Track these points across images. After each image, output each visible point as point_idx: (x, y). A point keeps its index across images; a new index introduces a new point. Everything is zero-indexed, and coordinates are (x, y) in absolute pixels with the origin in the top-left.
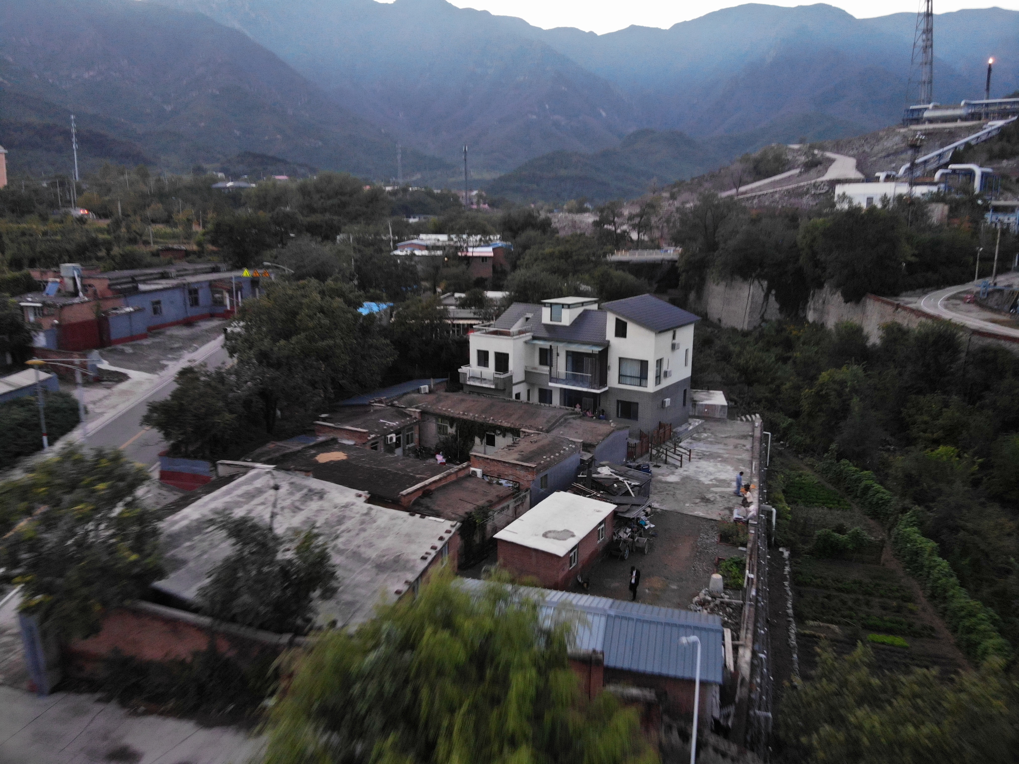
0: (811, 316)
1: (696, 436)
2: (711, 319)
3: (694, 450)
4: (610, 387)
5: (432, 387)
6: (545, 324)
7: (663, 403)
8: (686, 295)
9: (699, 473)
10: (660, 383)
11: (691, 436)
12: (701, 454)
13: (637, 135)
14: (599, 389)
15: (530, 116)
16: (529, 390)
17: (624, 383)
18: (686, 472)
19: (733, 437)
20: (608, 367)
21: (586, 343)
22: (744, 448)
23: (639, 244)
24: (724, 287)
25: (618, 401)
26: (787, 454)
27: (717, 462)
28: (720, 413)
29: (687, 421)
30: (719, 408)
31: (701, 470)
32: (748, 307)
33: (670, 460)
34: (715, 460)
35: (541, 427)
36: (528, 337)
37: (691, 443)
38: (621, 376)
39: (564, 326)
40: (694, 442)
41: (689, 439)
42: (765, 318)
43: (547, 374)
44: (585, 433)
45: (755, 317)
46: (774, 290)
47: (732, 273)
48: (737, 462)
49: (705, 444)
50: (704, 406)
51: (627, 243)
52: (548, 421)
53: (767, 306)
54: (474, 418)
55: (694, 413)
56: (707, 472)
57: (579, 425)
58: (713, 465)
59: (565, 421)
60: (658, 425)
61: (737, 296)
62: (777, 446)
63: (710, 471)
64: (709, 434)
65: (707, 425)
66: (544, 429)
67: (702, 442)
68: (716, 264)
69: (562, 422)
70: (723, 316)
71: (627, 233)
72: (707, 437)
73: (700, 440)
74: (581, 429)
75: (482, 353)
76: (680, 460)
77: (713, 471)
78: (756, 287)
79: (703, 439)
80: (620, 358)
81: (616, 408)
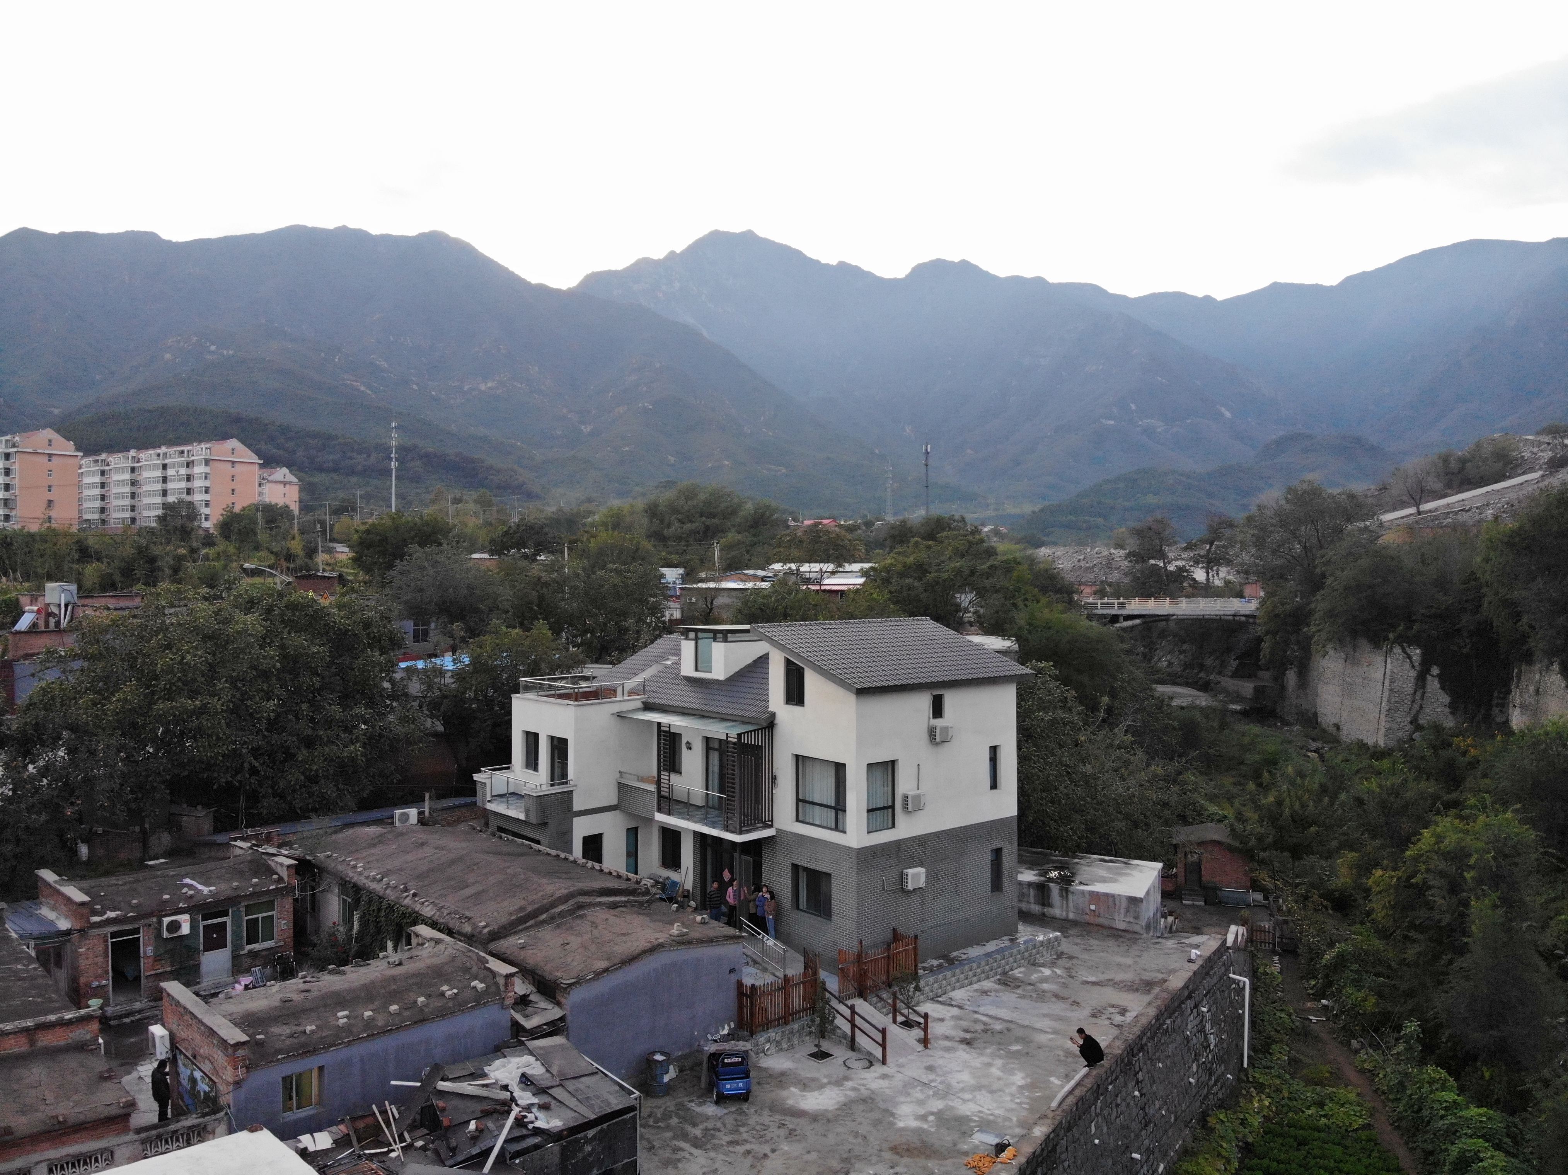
0: (1517, 720)
1: (1020, 972)
2: (1324, 726)
3: (976, 1012)
4: (778, 830)
5: (427, 813)
6: (689, 679)
7: (902, 877)
8: (1279, 678)
9: (915, 1087)
10: (893, 826)
11: (1005, 973)
12: (979, 1027)
13: (1281, 444)
14: (741, 833)
15: (1104, 421)
16: (636, 829)
17: (807, 821)
18: (881, 1082)
19: (1115, 983)
20: (774, 778)
21: (729, 717)
22: (1118, 1019)
23: (1207, 591)
24: (1342, 661)
25: (795, 867)
26: (1324, 1036)
27: (1000, 1057)
28: (1125, 916)
29: (1012, 933)
30: (1124, 904)
31: (932, 1077)
32: (1385, 699)
33: (861, 1039)
34: (999, 1049)
35: (483, 924)
36: (626, 703)
37: (985, 992)
38: (800, 804)
39: (717, 682)
40: (997, 991)
41: (992, 979)
42: (1421, 722)
43: (653, 792)
44: (584, 947)
45: (1399, 720)
46: (1435, 667)
47: (1355, 634)
48: (1059, 1061)
49: (1022, 997)
50: (1087, 896)
51: (1183, 588)
52: (522, 909)
53: (1422, 699)
54: (386, 889)
55: (1064, 913)
56: (941, 1087)
57: (594, 925)
58: (979, 1065)
59: (571, 912)
60: (889, 935)
61: (1364, 679)
62: (1311, 1011)
63: (954, 1083)
64: (1058, 972)
65: (1077, 944)
66: (486, 930)
67: (1019, 991)
68: (1317, 616)
69: (561, 915)
70: (1343, 719)
71: (1187, 571)
72: (1045, 980)
73: (1019, 987)
74: (586, 937)
75: (532, 739)
76: (880, 1041)
77: (961, 1085)
78: (1398, 659)
79: (1030, 984)
80: (797, 757)
81: (790, 884)
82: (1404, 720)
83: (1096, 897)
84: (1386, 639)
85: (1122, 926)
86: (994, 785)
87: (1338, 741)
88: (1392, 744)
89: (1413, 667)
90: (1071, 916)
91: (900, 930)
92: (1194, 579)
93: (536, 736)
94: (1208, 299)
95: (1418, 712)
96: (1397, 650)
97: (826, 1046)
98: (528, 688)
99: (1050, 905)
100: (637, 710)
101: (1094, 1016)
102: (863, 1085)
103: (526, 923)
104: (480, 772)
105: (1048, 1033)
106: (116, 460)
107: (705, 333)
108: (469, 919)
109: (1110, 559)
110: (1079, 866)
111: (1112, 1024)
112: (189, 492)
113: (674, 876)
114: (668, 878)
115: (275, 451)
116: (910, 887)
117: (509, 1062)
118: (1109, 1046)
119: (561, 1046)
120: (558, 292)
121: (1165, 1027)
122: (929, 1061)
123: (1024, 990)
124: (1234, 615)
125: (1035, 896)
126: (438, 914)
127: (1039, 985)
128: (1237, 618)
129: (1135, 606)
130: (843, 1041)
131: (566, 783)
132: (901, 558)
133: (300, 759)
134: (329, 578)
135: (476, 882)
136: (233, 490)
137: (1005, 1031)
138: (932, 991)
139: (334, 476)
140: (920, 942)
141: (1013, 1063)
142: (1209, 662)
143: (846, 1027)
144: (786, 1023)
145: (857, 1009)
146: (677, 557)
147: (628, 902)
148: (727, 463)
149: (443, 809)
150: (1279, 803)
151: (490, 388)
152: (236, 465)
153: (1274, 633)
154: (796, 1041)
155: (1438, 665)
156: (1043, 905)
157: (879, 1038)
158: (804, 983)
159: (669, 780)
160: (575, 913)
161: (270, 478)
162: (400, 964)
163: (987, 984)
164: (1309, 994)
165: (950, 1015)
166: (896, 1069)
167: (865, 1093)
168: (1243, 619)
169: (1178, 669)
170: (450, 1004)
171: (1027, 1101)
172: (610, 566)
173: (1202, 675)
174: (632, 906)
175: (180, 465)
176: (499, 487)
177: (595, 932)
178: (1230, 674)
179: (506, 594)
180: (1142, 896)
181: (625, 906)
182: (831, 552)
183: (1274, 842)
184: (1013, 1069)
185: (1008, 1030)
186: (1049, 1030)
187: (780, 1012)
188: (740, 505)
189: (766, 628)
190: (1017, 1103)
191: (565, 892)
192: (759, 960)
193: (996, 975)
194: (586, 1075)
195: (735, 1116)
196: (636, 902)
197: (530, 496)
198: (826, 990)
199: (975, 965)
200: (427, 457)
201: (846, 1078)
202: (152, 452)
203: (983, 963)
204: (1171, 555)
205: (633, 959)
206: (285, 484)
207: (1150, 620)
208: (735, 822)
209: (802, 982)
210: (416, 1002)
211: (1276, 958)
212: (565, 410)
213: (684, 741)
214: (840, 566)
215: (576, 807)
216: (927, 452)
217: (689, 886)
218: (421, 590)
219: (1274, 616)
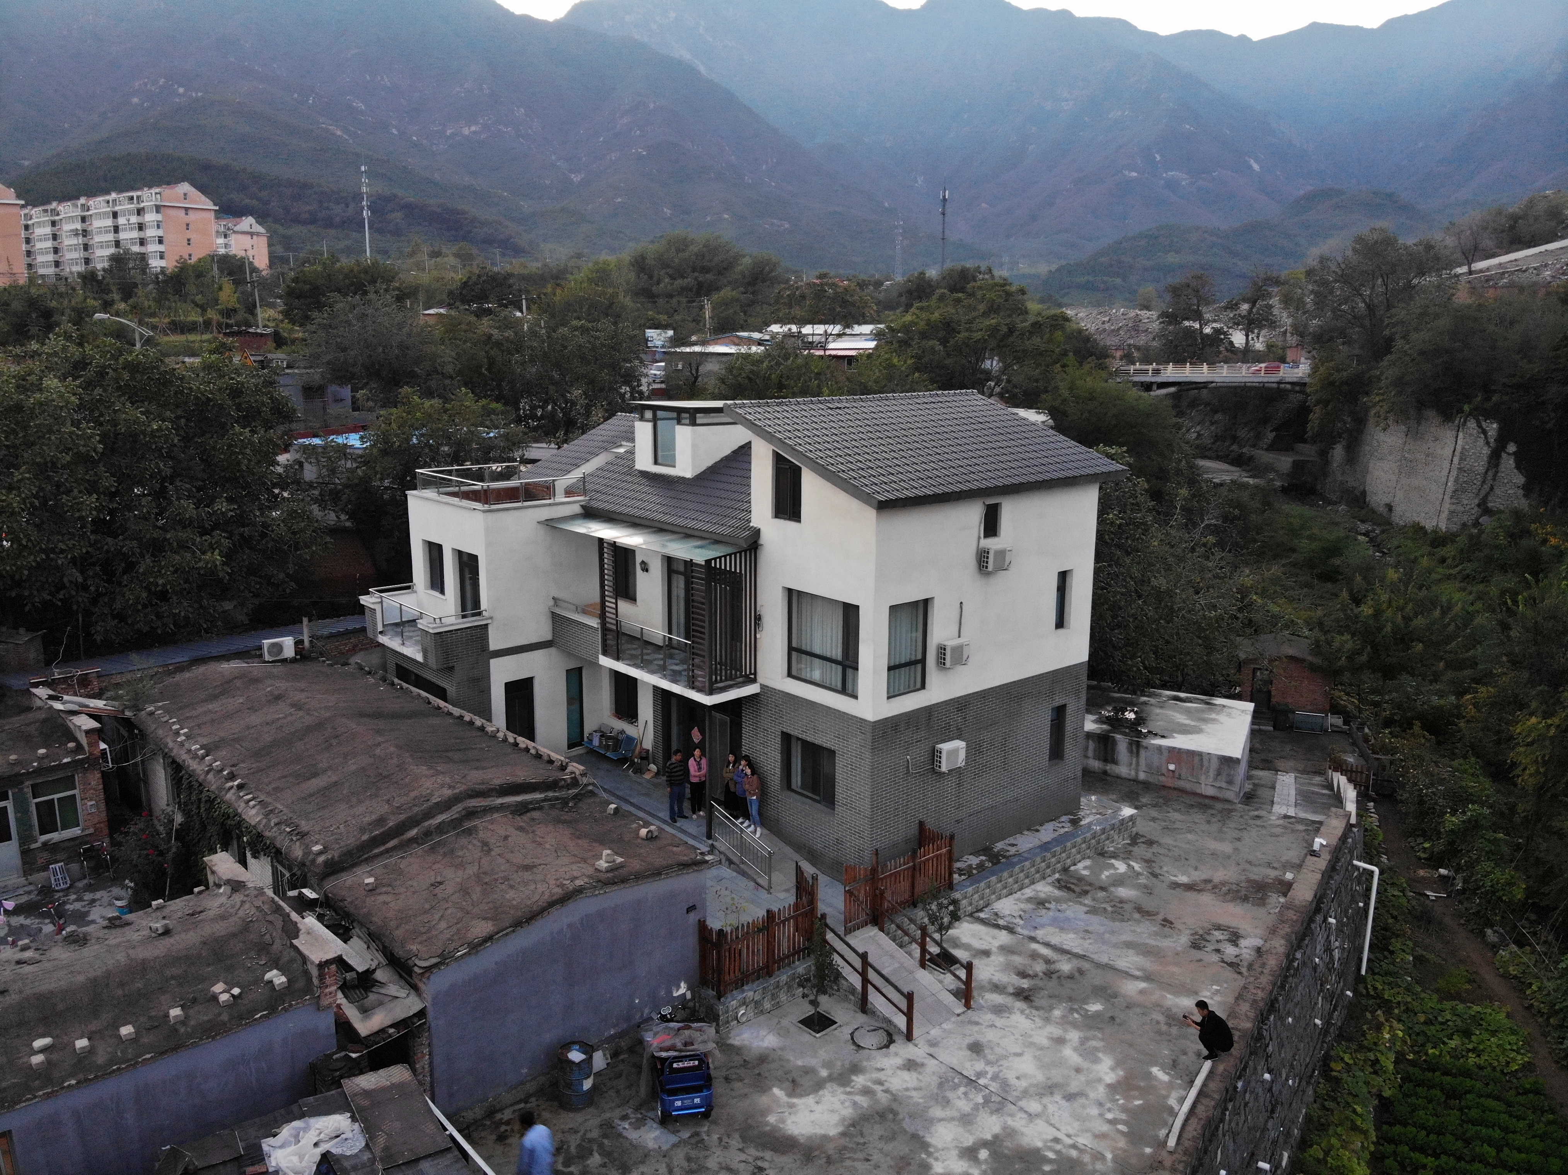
1: (1085, 868)
2: (1373, 505)
3: (1033, 939)
4: (763, 687)
5: (307, 644)
6: (644, 474)
7: (934, 755)
8: (1324, 454)
9: (955, 1087)
10: (923, 687)
11: (1065, 870)
12: (1039, 967)
13: (1311, 199)
14: (711, 692)
15: (1127, 173)
16: (580, 670)
17: (803, 676)
18: (905, 1075)
19: (1215, 887)
20: (758, 618)
21: (696, 533)
22: (1230, 951)
23: (1246, 355)
24: (1403, 435)
25: (786, 738)
26: (1448, 920)
27: (1074, 1025)
28: (1215, 779)
29: (1071, 809)
30: (1215, 764)
31: (980, 1066)
32: (1452, 479)
33: (875, 999)
34: (1072, 1010)
35: (317, 848)
36: (560, 507)
37: (1041, 903)
38: (794, 654)
39: (682, 480)
40: (1058, 900)
41: (1049, 880)
42: (1490, 505)
43: (596, 629)
44: (465, 891)
45: (1466, 502)
46: (1512, 444)
47: (1421, 405)
48: (1160, 1033)
49: (1093, 911)
50: (1166, 754)
51: (1220, 352)
52: (381, 821)
53: (1494, 479)
54: (208, 772)
55: (1133, 773)
56: (994, 1087)
57: (486, 847)
58: (1045, 1042)
59: (455, 823)
60: (914, 831)
61: (1428, 456)
62: (1427, 882)
63: (1011, 1076)
64: (1137, 866)
65: (1154, 819)
66: (321, 859)
67: (1088, 901)
68: (1382, 384)
69: (441, 829)
70: (1397, 499)
71: (1225, 333)
72: (1119, 881)
73: (1086, 892)
74: (471, 870)
75: (435, 551)
76: (905, 1009)
77: (1024, 1084)
78: (1471, 435)
79: (1103, 889)
80: (790, 591)
81: (778, 757)
82: (1470, 502)
83: (1176, 754)
84: (1461, 411)
85: (1210, 792)
86: (1060, 623)
87: (1389, 523)
88: (1455, 528)
89: (1488, 443)
90: (1142, 776)
91: (930, 824)
92: (1231, 343)
93: (439, 547)
94: (1243, 39)
95: (1487, 495)
96: (1472, 424)
97: (826, 1004)
98: (428, 483)
99: (1115, 762)
100: (573, 517)
101: (1195, 946)
102: (880, 1083)
103: (384, 844)
104: (368, 593)
105: (1137, 978)
106: (67, 210)
107: (702, 69)
108: (303, 835)
109: (1137, 320)
110: (1148, 708)
111: (1223, 961)
112: (142, 242)
113: (630, 730)
114: (622, 732)
115: (247, 201)
116: (944, 768)
117: (306, 1129)
118: (1233, 1014)
119: (399, 1087)
120: (545, 23)
121: (1296, 964)
122: (974, 1034)
123: (1094, 899)
124: (1279, 383)
125: (1095, 750)
126: (264, 821)
127: (1112, 889)
128: (1282, 386)
129: (1171, 372)
130: (851, 997)
131: (479, 614)
132: (924, 315)
133: (141, 570)
134: (262, 335)
135: (330, 768)
136: (189, 240)
137: (1077, 975)
138: (971, 904)
139: (311, 227)
140: (956, 842)
141: (1094, 1038)
142: (1242, 433)
143: (855, 980)
144: (770, 974)
145: (870, 959)
146: (666, 317)
147: (545, 800)
148: (726, 216)
149: (331, 636)
150: (1378, 614)
151: (475, 132)
152: (190, 212)
153: (1326, 403)
154: (783, 997)
155: (1516, 442)
156: (1106, 761)
157: (904, 1005)
158: (795, 918)
159: (616, 609)
160: (461, 825)
161: (236, 229)
162: (167, 932)
163: (1044, 889)
164: (1420, 859)
165: (996, 943)
166: (926, 1049)
167: (883, 1098)
168: (1288, 386)
169: (1207, 441)
170: (225, 1017)
171: (1123, 1116)
172: (575, 323)
173: (1234, 447)
174: (552, 807)
175: (130, 212)
176: (484, 241)
177: (485, 861)
178: (1265, 447)
179: (447, 355)
180: (1239, 757)
181: (540, 808)
182: (838, 309)
183: (1368, 661)
184: (1096, 1049)
185: (1081, 972)
186: (1138, 973)
187: (760, 960)
188: (738, 257)
189: (746, 407)
190: (1110, 1122)
191: (447, 793)
192: (735, 859)
193: (1054, 872)
194: (430, 1155)
195: (687, 1149)
196: (557, 799)
197: (518, 251)
198: (827, 925)
199: (1027, 864)
200: (409, 208)
201: (856, 1069)
202: (100, 199)
203: (1038, 859)
204: (1207, 316)
205: (532, 917)
206: (252, 234)
207: (1184, 387)
208: (702, 677)
209: (792, 917)
210: (167, 1015)
211: (1371, 804)
212: (553, 157)
213: (638, 560)
214: (848, 326)
215: (493, 646)
216: (944, 199)
217: (648, 743)
218: (344, 350)
219: (1328, 384)
